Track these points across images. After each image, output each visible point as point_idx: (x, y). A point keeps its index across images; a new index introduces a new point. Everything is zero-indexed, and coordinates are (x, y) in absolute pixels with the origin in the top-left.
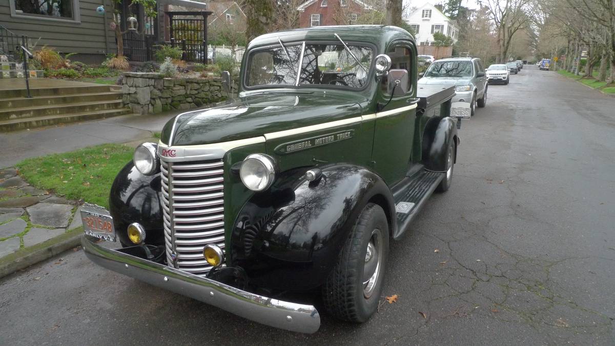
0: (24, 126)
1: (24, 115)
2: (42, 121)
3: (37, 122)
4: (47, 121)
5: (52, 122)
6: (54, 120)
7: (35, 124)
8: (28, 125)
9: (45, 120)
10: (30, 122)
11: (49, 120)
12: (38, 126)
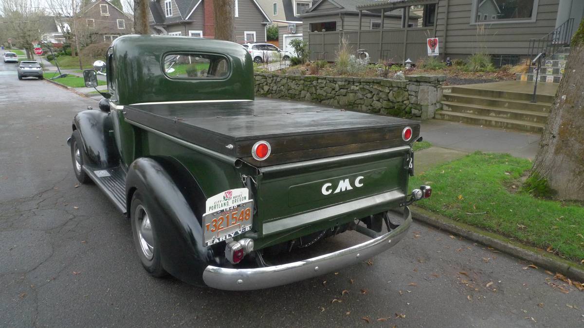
0: (484, 122)
1: (501, 115)
2: (501, 122)
3: (496, 122)
4: (505, 124)
5: (509, 126)
6: (512, 124)
7: (494, 123)
8: (488, 123)
9: (504, 123)
10: (490, 121)
11: (508, 124)
12: (495, 126)
